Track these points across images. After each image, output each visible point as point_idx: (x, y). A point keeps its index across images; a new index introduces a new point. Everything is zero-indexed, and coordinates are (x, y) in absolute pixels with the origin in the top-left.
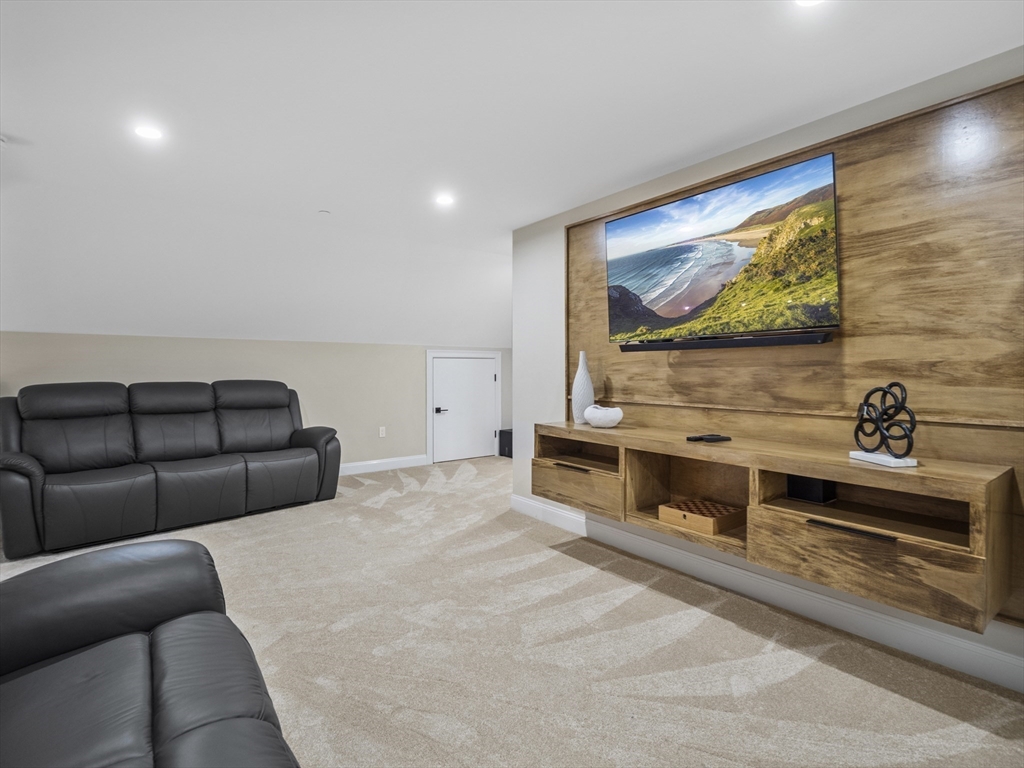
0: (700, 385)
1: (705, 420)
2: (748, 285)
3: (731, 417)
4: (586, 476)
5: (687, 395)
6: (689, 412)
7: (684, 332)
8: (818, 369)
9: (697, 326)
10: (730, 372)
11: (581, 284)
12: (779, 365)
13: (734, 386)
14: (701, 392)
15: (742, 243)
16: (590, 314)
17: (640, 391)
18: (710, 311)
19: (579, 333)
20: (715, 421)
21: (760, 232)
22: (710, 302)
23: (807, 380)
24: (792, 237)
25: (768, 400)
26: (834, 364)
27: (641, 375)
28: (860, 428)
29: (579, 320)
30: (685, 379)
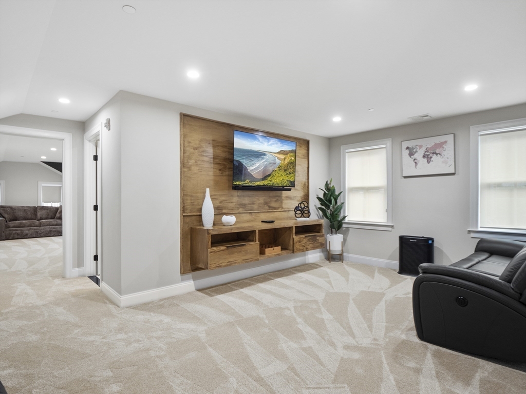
0: (249, 204)
1: (250, 217)
2: (279, 172)
3: (258, 215)
4: (244, 247)
5: (244, 208)
6: (245, 215)
7: (262, 184)
8: (278, 198)
9: (266, 182)
10: (258, 199)
11: (192, 150)
12: (270, 197)
13: (259, 204)
14: (249, 207)
15: (278, 158)
16: (198, 168)
17: (225, 208)
18: (269, 178)
19: (190, 177)
20: (253, 217)
21: (282, 157)
22: (269, 175)
23: (276, 201)
24: (288, 161)
25: (267, 208)
26: (280, 196)
27: (226, 201)
28: (296, 213)
29: (190, 170)
30: (244, 202)
